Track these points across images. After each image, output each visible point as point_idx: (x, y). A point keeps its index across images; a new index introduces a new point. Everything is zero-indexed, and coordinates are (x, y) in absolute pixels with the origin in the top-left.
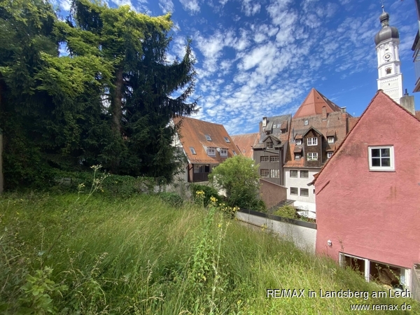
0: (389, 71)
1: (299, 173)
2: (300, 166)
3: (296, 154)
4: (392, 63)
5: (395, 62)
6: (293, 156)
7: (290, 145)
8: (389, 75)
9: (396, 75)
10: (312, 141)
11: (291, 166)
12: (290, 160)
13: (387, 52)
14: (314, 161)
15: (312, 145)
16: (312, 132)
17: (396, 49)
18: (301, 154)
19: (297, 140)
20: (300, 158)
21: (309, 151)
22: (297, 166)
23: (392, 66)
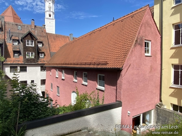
0: (50, 16)
1: (19, 68)
2: (20, 63)
3: (15, 52)
4: (51, 12)
5: (53, 12)
6: (11, 53)
7: (7, 44)
8: (50, 18)
9: (52, 19)
10: (30, 43)
11: (12, 63)
12: (10, 57)
13: (50, 5)
14: (31, 59)
15: (30, 46)
16: (30, 36)
17: (53, 5)
18: (19, 52)
19: (14, 40)
20: (19, 56)
21: (28, 50)
22: (17, 62)
23: (52, 14)
